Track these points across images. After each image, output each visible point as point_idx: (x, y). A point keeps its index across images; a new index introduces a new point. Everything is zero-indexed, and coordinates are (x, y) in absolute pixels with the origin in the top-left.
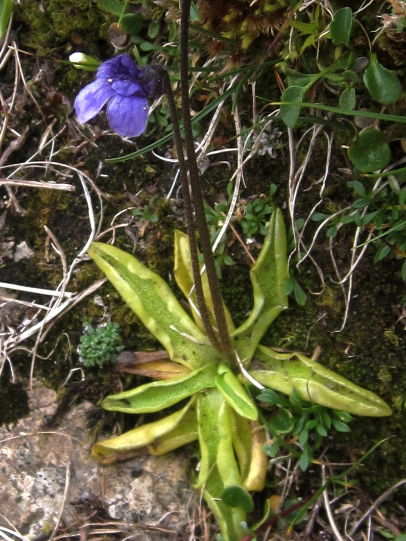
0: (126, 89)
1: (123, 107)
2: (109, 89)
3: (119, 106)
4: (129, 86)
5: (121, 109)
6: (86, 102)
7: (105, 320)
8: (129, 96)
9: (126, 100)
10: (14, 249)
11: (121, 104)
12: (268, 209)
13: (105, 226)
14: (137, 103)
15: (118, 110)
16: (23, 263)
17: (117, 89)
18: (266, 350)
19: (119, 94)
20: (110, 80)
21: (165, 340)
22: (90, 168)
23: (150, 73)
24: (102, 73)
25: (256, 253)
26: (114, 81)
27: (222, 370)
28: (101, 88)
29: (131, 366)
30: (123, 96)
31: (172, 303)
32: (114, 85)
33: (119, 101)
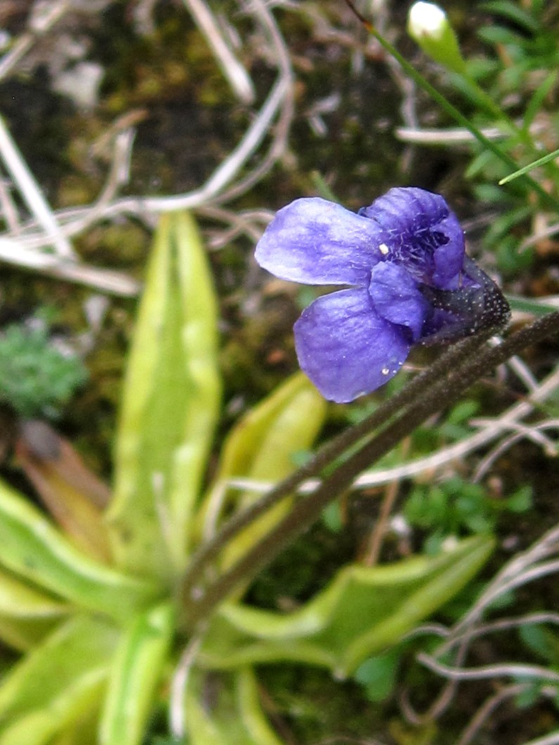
0: (395, 298)
1: (351, 330)
2: (365, 264)
3: (344, 320)
4: (407, 298)
5: (342, 330)
6: (303, 231)
7: (75, 345)
8: (382, 318)
9: (369, 323)
10: (71, 65)
11: (352, 321)
12: (480, 524)
13: (235, 205)
14: (383, 345)
15: (335, 325)
16: (59, 106)
17: (378, 281)
18: (247, 690)
19: (370, 298)
20: (384, 249)
21: (126, 482)
22: (313, 87)
23: (470, 304)
24: (389, 215)
25: (390, 554)
26: (391, 256)
27: (160, 618)
28: (352, 246)
29: (36, 459)
30: (373, 308)
31: (190, 455)
32: (382, 266)
33: (355, 309)
